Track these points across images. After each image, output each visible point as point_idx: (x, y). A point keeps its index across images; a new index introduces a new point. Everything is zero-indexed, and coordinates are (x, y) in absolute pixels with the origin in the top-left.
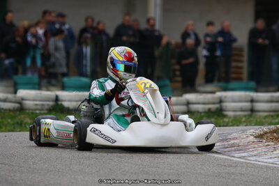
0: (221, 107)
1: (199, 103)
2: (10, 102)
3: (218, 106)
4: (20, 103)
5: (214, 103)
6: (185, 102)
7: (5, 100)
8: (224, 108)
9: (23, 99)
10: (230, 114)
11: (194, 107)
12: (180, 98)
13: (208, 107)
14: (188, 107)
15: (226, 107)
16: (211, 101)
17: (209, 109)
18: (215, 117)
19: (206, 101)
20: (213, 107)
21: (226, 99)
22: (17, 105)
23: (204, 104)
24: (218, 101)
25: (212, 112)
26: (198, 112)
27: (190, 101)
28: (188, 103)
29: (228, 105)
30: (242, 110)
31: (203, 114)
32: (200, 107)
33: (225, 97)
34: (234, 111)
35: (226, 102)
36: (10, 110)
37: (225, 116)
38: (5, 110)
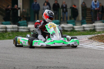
0: (95, 28)
1: (87, 27)
2: (26, 29)
3: (94, 28)
4: (29, 29)
5: (92, 27)
6: (83, 27)
7: (24, 29)
8: (96, 29)
9: (30, 28)
10: (98, 30)
11: (86, 29)
12: (81, 26)
13: (90, 28)
14: (84, 29)
15: (96, 28)
16: (91, 26)
17: (91, 29)
18: (93, 31)
19: (90, 27)
20: (92, 28)
21: (96, 26)
22: (28, 30)
23: (89, 27)
24: (94, 26)
25: (92, 30)
26: (87, 30)
27: (85, 27)
28: (84, 28)
29: (97, 28)
30: (102, 29)
31: (89, 31)
32: (88, 29)
33: (96, 25)
34: (99, 29)
35: (96, 27)
36: (26, 32)
37: (96, 31)
38: (24, 32)
